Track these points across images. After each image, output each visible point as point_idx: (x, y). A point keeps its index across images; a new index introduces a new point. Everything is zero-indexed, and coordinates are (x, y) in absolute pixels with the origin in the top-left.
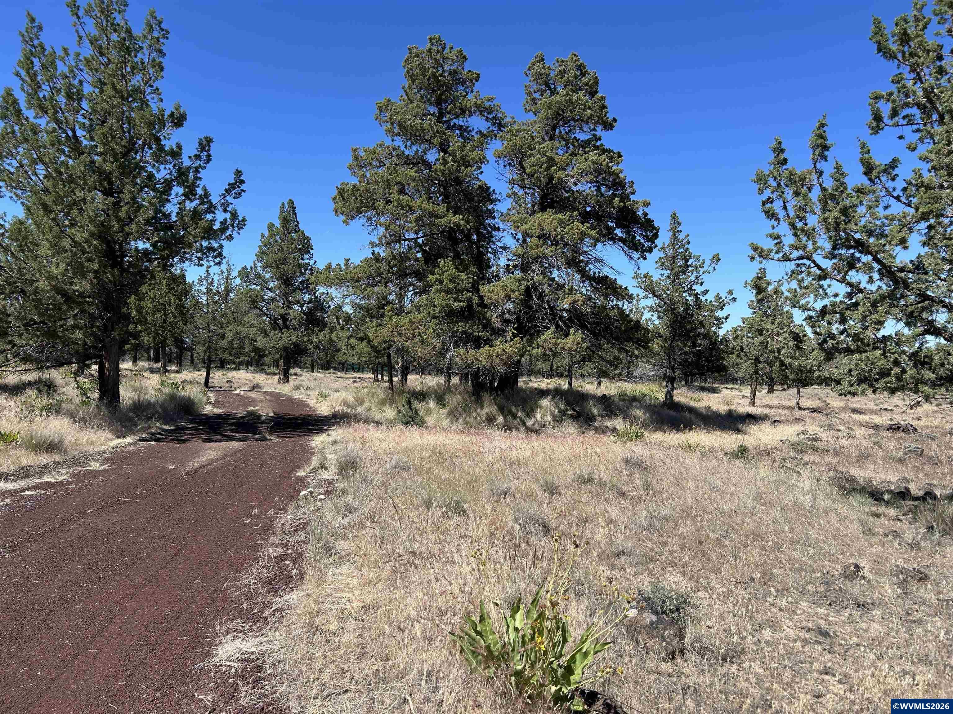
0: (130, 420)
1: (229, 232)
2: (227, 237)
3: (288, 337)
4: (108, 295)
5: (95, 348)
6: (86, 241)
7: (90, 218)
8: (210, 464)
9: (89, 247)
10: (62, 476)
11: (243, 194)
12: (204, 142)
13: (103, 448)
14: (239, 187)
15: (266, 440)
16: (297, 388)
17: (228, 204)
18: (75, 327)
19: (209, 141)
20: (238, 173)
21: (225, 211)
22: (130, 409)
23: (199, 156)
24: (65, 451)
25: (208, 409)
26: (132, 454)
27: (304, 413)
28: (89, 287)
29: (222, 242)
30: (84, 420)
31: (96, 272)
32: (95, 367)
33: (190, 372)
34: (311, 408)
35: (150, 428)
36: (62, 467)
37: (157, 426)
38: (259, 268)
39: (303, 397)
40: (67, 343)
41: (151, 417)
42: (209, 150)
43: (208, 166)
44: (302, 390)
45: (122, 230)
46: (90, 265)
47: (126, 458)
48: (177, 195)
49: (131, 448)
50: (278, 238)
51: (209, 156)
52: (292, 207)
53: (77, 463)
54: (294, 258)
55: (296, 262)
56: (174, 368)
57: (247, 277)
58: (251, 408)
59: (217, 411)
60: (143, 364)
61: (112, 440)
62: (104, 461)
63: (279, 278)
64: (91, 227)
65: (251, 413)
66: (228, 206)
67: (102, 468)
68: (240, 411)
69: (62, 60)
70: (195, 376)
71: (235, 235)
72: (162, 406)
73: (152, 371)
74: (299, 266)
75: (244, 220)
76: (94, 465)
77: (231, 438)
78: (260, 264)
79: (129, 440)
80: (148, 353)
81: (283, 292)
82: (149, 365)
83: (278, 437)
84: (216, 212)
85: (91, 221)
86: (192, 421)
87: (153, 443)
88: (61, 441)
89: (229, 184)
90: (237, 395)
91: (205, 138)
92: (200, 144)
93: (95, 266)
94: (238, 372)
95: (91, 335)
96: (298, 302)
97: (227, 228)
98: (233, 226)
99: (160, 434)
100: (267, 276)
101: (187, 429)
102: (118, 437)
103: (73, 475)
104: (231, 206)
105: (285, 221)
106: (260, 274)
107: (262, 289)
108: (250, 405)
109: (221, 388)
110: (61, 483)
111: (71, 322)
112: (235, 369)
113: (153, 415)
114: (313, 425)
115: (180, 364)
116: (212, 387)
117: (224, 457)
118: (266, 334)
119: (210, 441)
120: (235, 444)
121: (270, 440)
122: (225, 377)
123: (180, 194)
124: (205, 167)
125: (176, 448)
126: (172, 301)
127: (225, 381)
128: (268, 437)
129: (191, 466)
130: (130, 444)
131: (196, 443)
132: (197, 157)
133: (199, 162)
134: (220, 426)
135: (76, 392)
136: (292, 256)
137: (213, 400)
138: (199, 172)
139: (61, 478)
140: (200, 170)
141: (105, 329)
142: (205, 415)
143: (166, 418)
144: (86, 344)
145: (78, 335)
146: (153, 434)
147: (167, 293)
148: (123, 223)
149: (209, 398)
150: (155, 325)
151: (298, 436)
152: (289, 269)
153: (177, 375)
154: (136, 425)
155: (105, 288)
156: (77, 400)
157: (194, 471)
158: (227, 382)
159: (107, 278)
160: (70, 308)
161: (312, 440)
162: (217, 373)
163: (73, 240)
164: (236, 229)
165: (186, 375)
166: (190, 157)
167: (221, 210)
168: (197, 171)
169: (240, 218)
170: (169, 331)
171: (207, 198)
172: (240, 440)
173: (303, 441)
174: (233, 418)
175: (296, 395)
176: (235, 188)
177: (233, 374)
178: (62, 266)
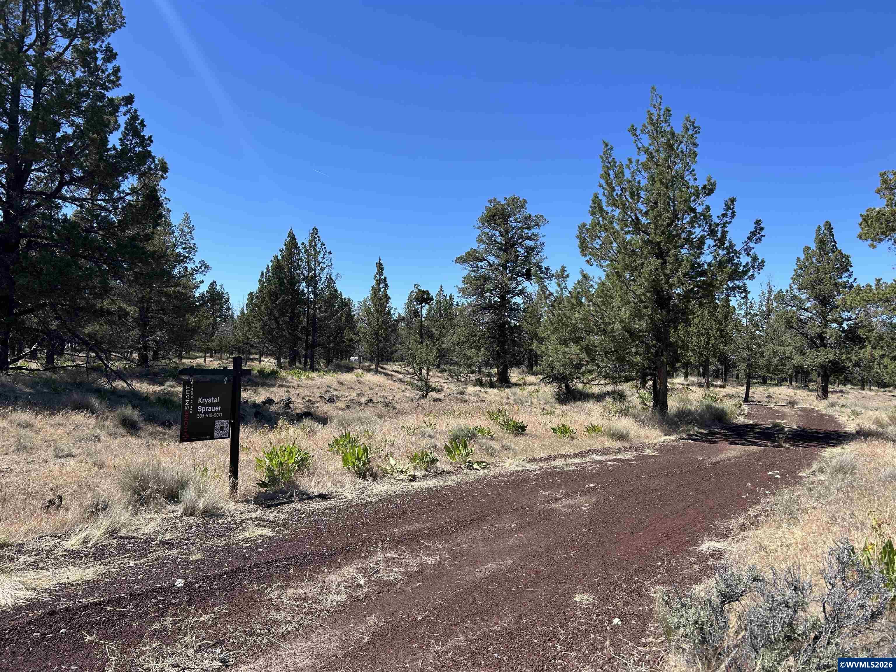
0: (676, 423)
1: (750, 274)
2: (749, 277)
3: (824, 355)
4: (659, 331)
5: (650, 368)
6: (644, 294)
7: (645, 278)
8: (729, 460)
9: (645, 298)
10: (629, 456)
11: (763, 238)
12: (729, 203)
13: (655, 441)
14: (759, 233)
15: (782, 447)
16: (832, 405)
17: (751, 249)
18: (637, 353)
19: (733, 200)
20: (758, 222)
21: (748, 255)
22: (676, 416)
23: (726, 214)
24: (630, 441)
25: (741, 420)
26: (674, 448)
27: (830, 428)
28: (645, 326)
29: (745, 281)
30: (642, 421)
31: (649, 316)
32: (651, 383)
33: (733, 387)
34: (840, 424)
35: (689, 430)
36: (628, 451)
37: (695, 429)
38: (795, 290)
39: (836, 415)
40: (632, 365)
41: (691, 422)
42: (733, 208)
43: (733, 220)
44: (837, 408)
45: (667, 282)
46: (645, 311)
47: (670, 450)
48: (709, 246)
49: (674, 444)
50: (814, 260)
51: (733, 213)
52: (829, 228)
53: (637, 449)
54: (831, 278)
55: (833, 281)
56: (719, 383)
57: (783, 299)
58: (778, 421)
59: (748, 422)
60: (692, 379)
61: (660, 436)
62: (655, 450)
63: (816, 298)
64: (646, 284)
65: (775, 425)
66: (750, 250)
67: (653, 454)
68: (767, 423)
69: (628, 167)
70: (738, 390)
71: (756, 274)
72: (699, 414)
73: (700, 385)
74: (836, 285)
75: (763, 262)
76: (648, 452)
77: (753, 443)
78: (796, 286)
79: (673, 438)
80: (699, 370)
81: (820, 311)
82: (698, 380)
83: (793, 445)
84: (741, 256)
85: (647, 280)
86: (723, 428)
87: (690, 441)
88: (628, 434)
89: (751, 233)
90: (771, 409)
91: (730, 199)
92: (726, 205)
93: (649, 311)
94: (780, 388)
95: (647, 359)
96: (835, 321)
97: (749, 270)
98: (753, 267)
99: (696, 436)
100: (803, 297)
101: (718, 433)
102: (666, 435)
103: (635, 456)
104: (753, 251)
105: (821, 243)
106: (795, 296)
107: (798, 310)
108: (779, 419)
109: (759, 402)
110: (627, 460)
111: (634, 350)
112: (777, 385)
113: (692, 421)
114: (833, 439)
115: (725, 380)
116: (752, 401)
117: (740, 456)
118: (803, 353)
119: (734, 443)
120: (754, 448)
121: (785, 447)
122: (766, 392)
123: (712, 245)
124: (731, 222)
125: (707, 447)
126: (714, 326)
127: (766, 396)
128: (784, 445)
129: (714, 459)
130: (673, 441)
131: (723, 445)
132: (724, 215)
133: (725, 219)
134: (746, 433)
135: (639, 400)
136: (828, 276)
137: (746, 412)
138: (726, 227)
139: (627, 457)
140: (727, 225)
141: (657, 355)
142: (736, 424)
143: (702, 424)
144: (644, 366)
145: (639, 359)
146: (691, 435)
147: (710, 319)
148: (668, 277)
149: (743, 411)
150: (700, 347)
151: (814, 446)
152: (825, 289)
153: (722, 389)
154: (679, 427)
155: (656, 325)
156: (640, 407)
157: (716, 463)
158: (768, 397)
159: (657, 318)
160: (634, 341)
161: (825, 451)
162: (758, 389)
163: (635, 293)
164: (757, 270)
165: (729, 390)
166: (718, 217)
167: (744, 254)
168: (724, 226)
169: (760, 261)
170: (711, 351)
171: (732, 248)
172: (760, 445)
173: (816, 451)
174: (760, 428)
175: (830, 412)
176: (755, 235)
177: (773, 390)
178: (628, 312)
